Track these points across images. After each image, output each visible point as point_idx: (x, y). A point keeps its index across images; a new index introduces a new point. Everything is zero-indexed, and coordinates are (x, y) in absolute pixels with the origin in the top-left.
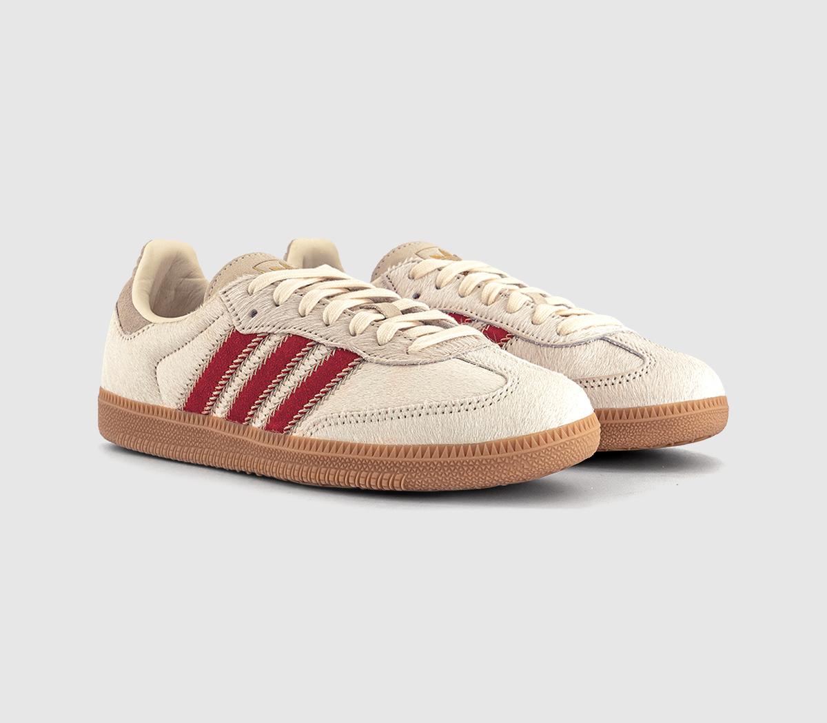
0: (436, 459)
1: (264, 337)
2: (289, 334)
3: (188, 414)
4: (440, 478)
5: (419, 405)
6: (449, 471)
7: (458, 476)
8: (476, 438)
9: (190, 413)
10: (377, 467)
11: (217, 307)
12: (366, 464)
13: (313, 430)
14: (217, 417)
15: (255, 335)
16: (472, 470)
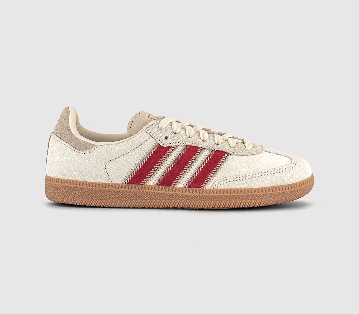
0: (278, 192)
1: (174, 148)
2: (188, 145)
3: (130, 186)
4: (280, 199)
5: (273, 169)
6: (283, 196)
7: (286, 198)
8: (291, 182)
9: (132, 185)
10: (254, 198)
11: (146, 135)
12: (249, 197)
13: (219, 185)
14: (150, 185)
15: (170, 147)
16: (291, 195)
